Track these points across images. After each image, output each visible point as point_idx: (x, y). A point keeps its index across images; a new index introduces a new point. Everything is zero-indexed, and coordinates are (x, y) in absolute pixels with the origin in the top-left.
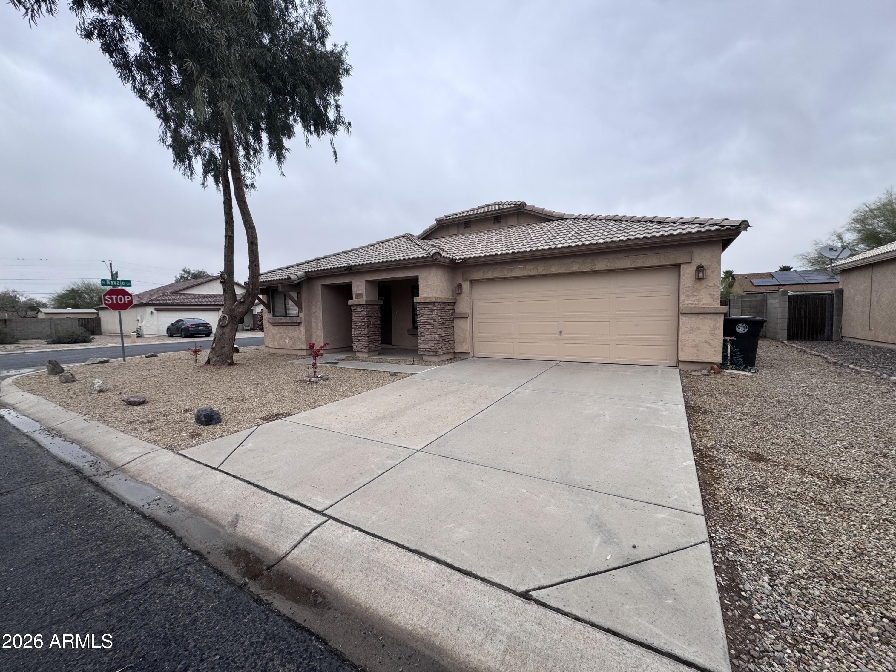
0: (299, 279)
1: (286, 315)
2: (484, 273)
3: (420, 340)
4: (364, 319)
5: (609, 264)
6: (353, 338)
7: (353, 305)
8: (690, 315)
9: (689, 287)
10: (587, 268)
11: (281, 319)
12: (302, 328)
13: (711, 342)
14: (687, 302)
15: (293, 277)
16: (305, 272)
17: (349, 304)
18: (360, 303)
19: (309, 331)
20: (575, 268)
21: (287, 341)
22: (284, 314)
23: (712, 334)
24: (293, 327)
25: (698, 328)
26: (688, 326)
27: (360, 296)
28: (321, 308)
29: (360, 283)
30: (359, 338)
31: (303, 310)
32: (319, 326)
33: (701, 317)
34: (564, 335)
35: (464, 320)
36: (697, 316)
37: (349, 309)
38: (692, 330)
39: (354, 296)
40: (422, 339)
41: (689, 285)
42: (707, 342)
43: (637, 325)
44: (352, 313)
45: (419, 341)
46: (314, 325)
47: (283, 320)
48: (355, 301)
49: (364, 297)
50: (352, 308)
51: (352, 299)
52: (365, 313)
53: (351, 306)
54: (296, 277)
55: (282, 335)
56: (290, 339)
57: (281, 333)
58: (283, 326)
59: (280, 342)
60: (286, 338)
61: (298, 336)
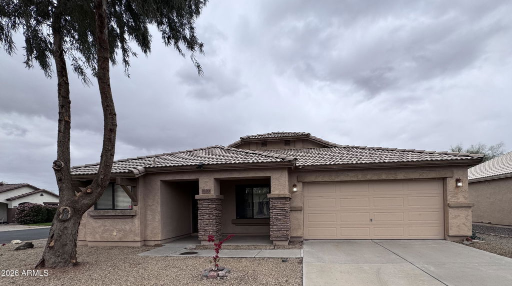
0: (140, 173)
1: (114, 208)
2: (316, 177)
3: (273, 228)
4: (212, 212)
5: (406, 175)
6: (199, 228)
7: (200, 200)
8: (455, 208)
9: (452, 191)
10: (391, 177)
11: (108, 212)
12: (137, 221)
13: (466, 224)
14: (451, 200)
15: (135, 171)
16: (145, 168)
17: (196, 198)
18: (209, 198)
19: (144, 225)
20: (384, 177)
21: (115, 234)
22: (111, 207)
23: (466, 219)
24: (123, 220)
25: (459, 216)
26: (454, 214)
27: (208, 191)
28: (159, 201)
29: (208, 180)
30: (206, 228)
31: (139, 203)
32: (157, 217)
33: (460, 209)
34: (373, 222)
35: (299, 212)
36: (458, 209)
37: (195, 204)
38: (456, 217)
39: (200, 191)
40: (275, 227)
41: (452, 190)
42: (464, 224)
43: (420, 214)
44: (198, 206)
45: (271, 229)
46: (149, 217)
47: (112, 213)
48: (201, 195)
49: (212, 192)
50: (198, 202)
51: (198, 194)
52: (214, 206)
53: (197, 200)
54: (137, 171)
55: (107, 228)
56: (119, 231)
57: (106, 226)
58: (109, 219)
59: (104, 235)
60: (114, 230)
61: (130, 228)
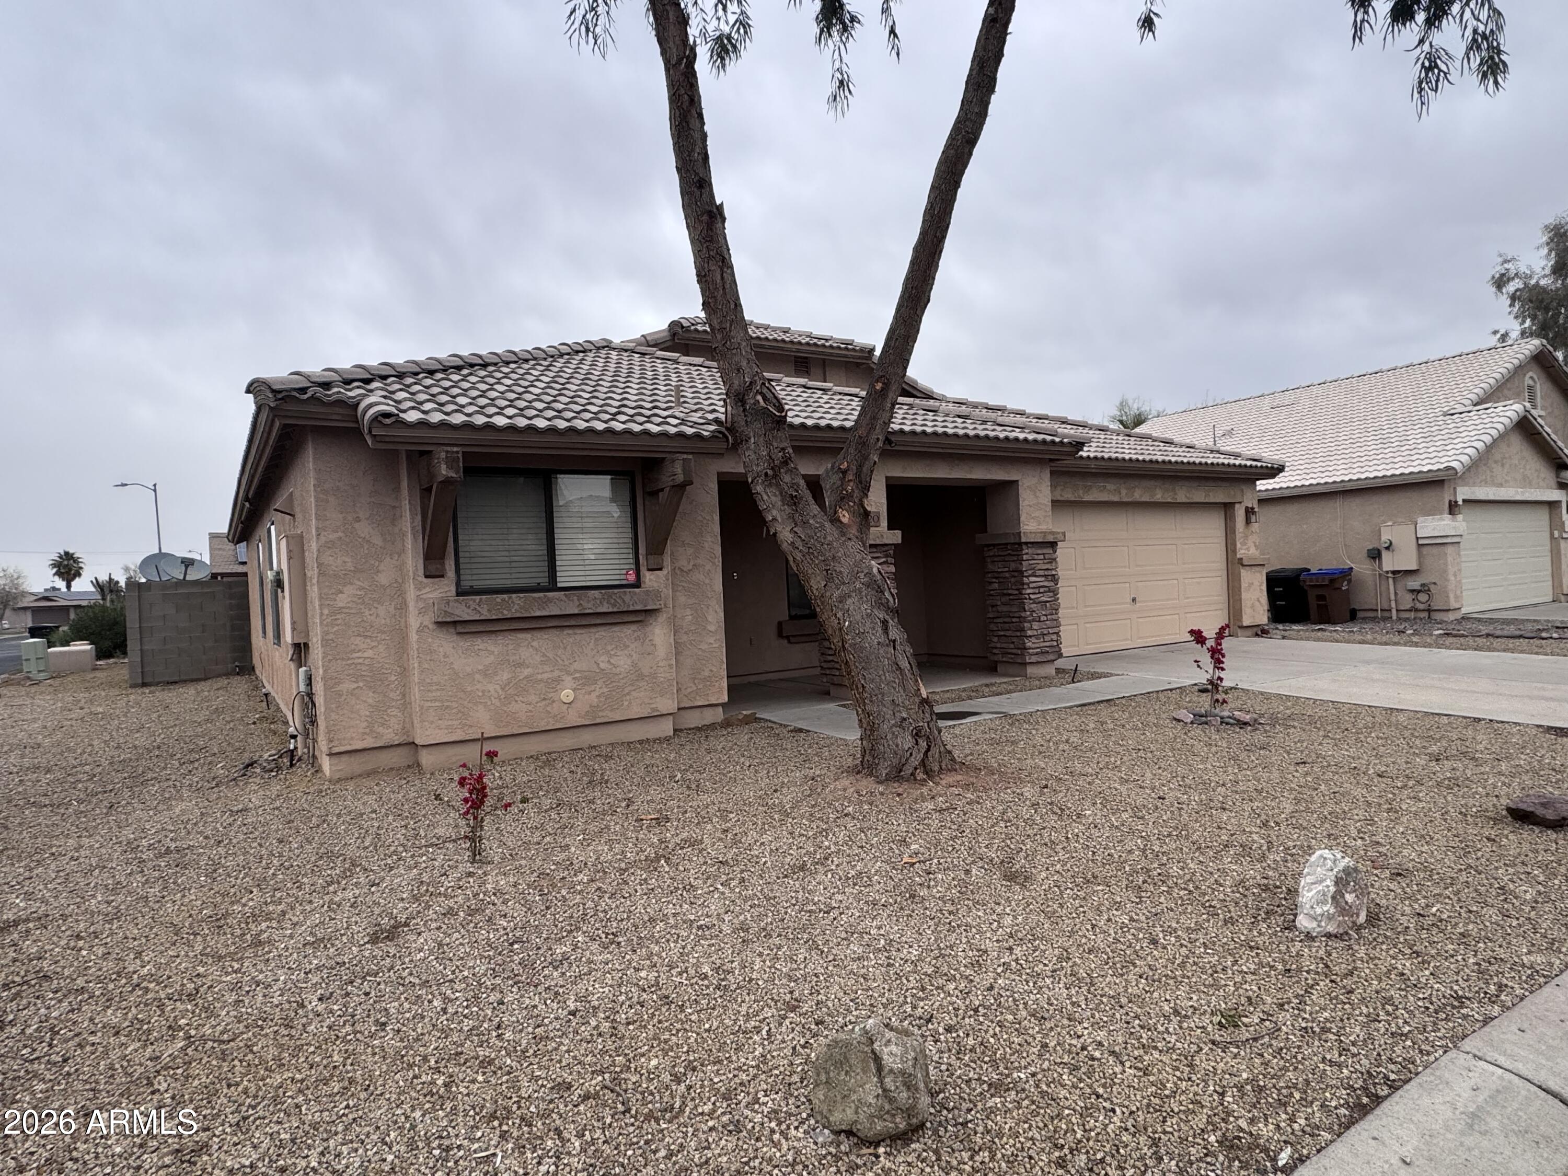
1: (551, 585)
8: (1247, 568)
12: (660, 634)
13: (1261, 600)
14: (1241, 551)
22: (544, 581)
23: (1261, 589)
25: (1252, 584)
26: (1247, 580)
31: (670, 559)
33: (1253, 569)
34: (1137, 604)
36: (1250, 568)
38: (1250, 586)
41: (1242, 530)
47: (540, 604)
55: (527, 672)
56: (585, 681)
57: (521, 665)
58: (538, 634)
59: (514, 707)
60: (558, 680)
61: (634, 665)
